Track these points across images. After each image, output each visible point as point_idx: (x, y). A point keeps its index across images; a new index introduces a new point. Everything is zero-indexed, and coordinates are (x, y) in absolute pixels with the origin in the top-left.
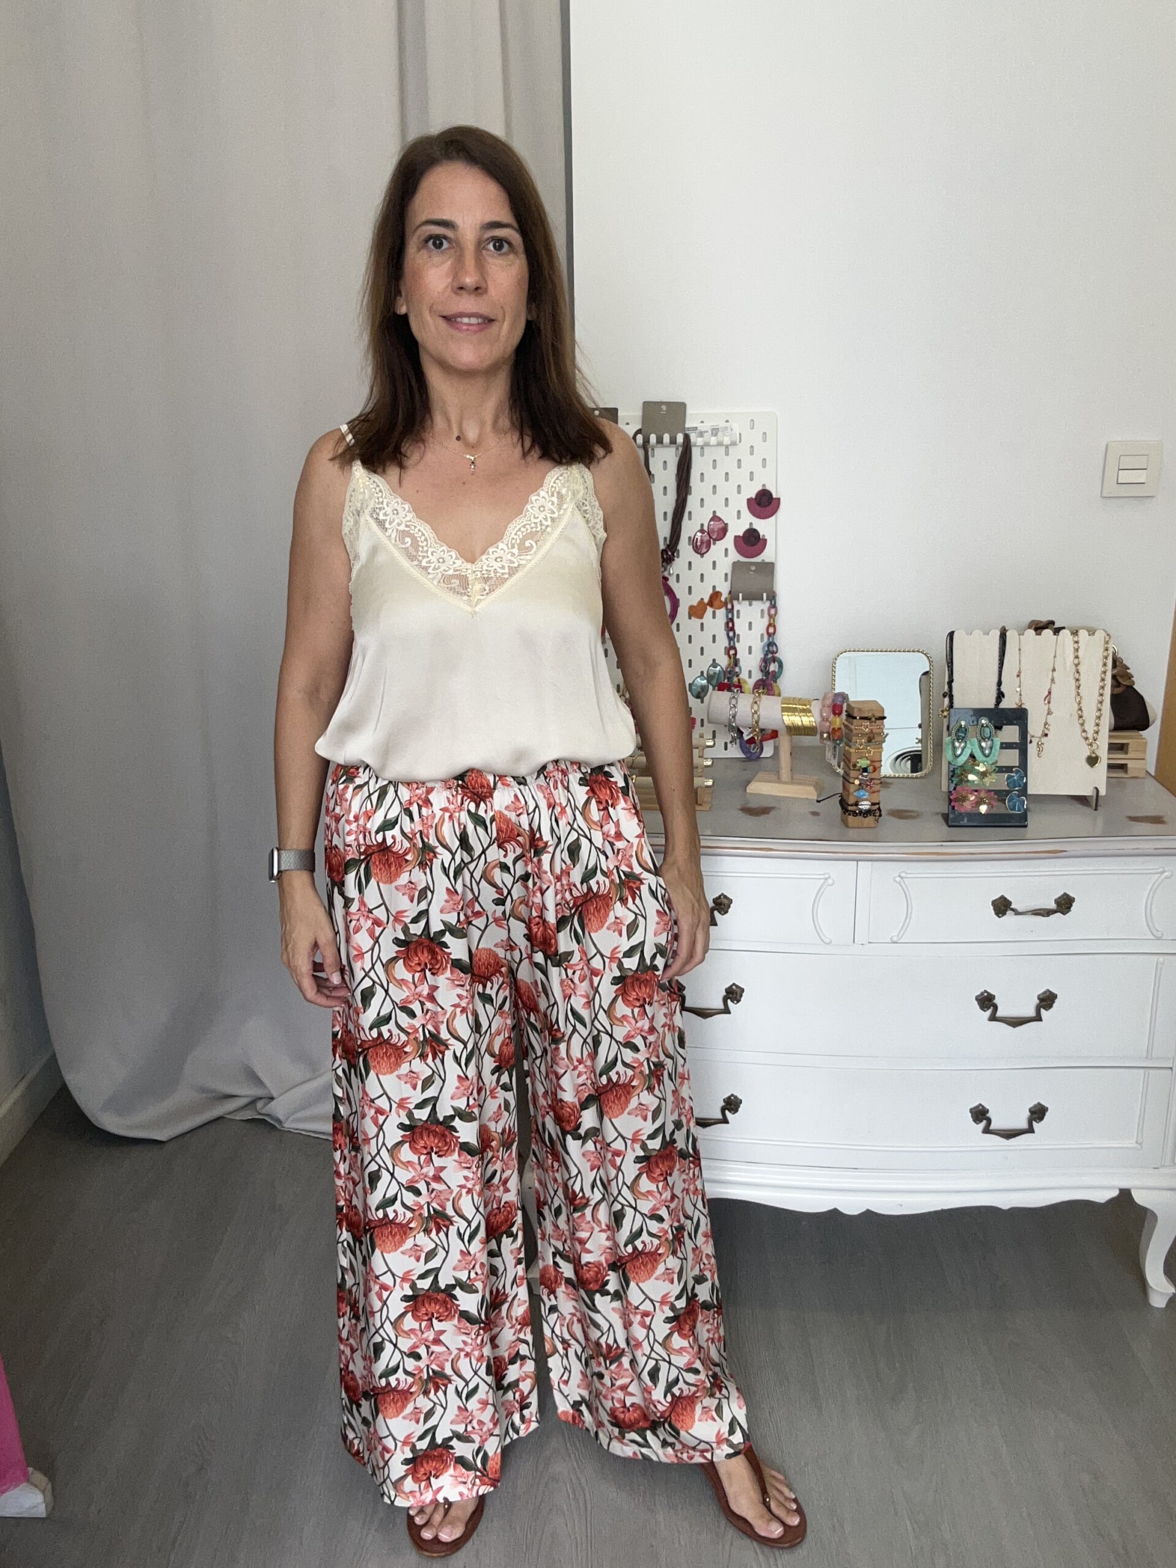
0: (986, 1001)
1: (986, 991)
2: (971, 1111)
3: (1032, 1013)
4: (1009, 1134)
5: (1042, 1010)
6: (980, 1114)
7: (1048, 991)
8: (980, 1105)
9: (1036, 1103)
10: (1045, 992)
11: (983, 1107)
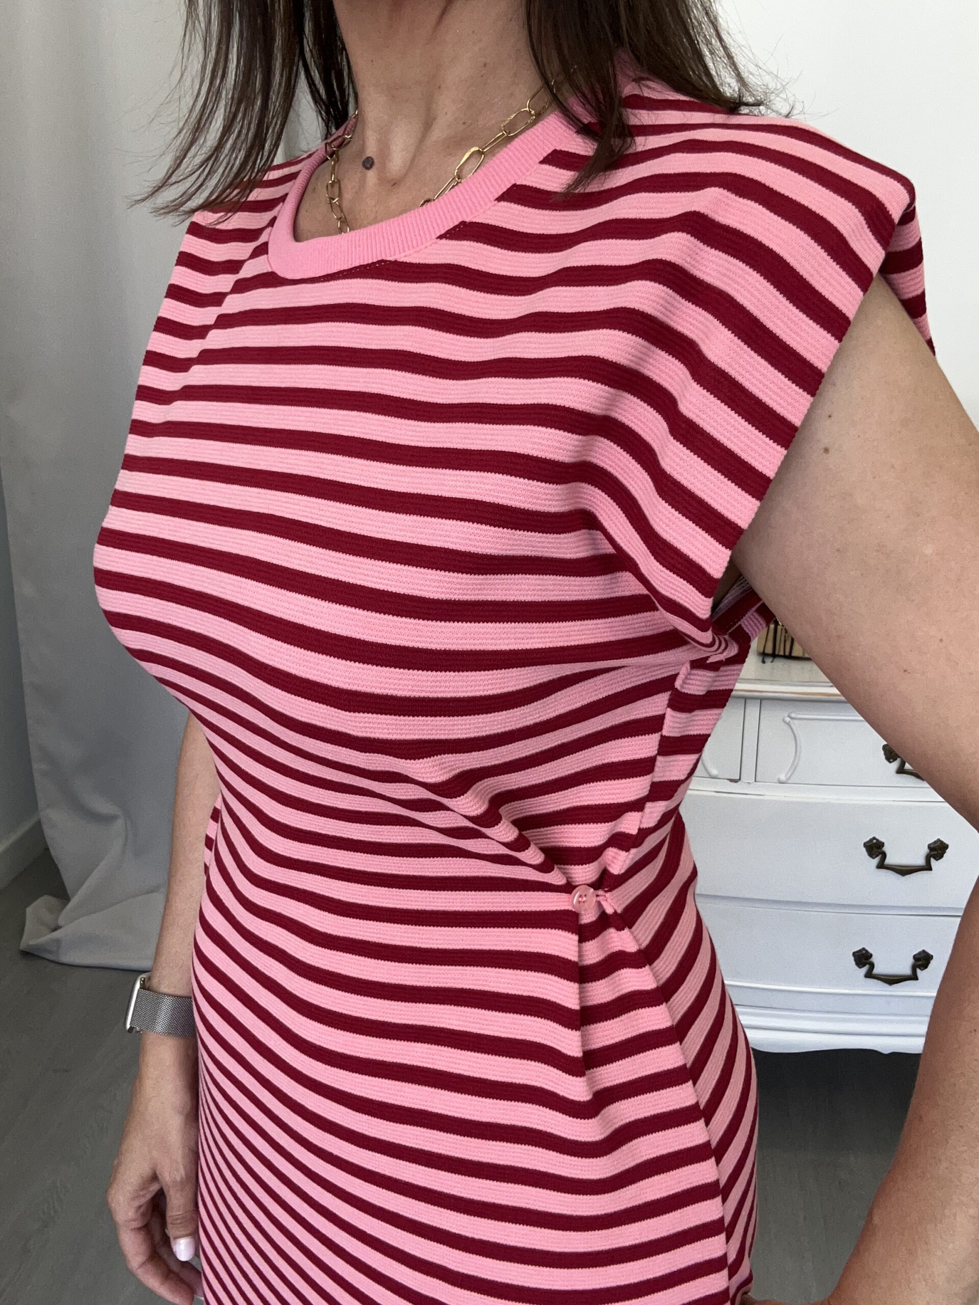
0: (875, 848)
1: (874, 838)
2: (854, 954)
3: (921, 861)
4: (892, 980)
5: (932, 860)
6: (863, 958)
7: (939, 840)
8: (864, 949)
9: (920, 950)
10: (935, 842)
11: (867, 951)
